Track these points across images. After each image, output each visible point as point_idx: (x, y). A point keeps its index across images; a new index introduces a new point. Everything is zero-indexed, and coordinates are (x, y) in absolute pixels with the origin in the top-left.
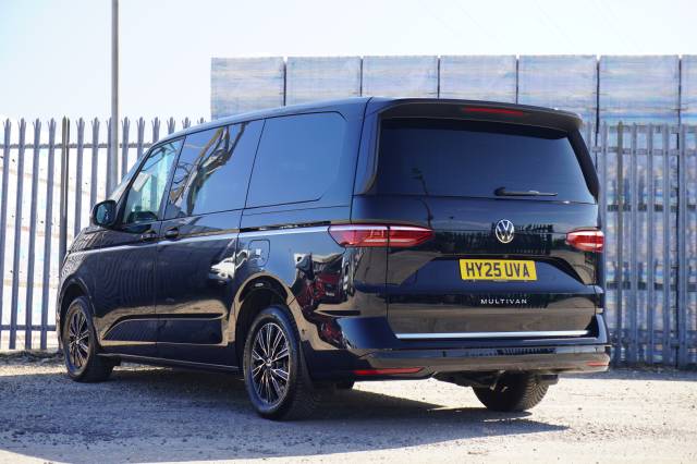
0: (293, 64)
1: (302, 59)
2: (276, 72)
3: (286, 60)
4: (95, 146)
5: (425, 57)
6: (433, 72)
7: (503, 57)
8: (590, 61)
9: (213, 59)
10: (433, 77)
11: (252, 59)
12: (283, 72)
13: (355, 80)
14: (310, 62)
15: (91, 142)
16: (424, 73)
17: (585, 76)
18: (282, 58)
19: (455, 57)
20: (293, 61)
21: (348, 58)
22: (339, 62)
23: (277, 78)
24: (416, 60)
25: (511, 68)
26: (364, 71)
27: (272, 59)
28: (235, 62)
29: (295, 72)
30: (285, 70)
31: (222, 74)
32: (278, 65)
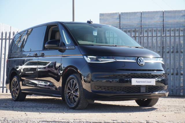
0: (122, 14)
1: (125, 13)
2: (117, 17)
3: (120, 13)
5: (159, 11)
6: (162, 15)
9: (100, 14)
10: (162, 17)
11: (111, 13)
12: (119, 17)
13: (139, 18)
14: (127, 14)
16: (159, 16)
18: (119, 13)
19: (168, 11)
20: (122, 13)
21: (137, 12)
22: (135, 13)
23: (118, 18)
24: (157, 12)
27: (116, 13)
28: (106, 14)
29: (123, 16)
30: (120, 16)
31: (102, 18)
32: (118, 15)
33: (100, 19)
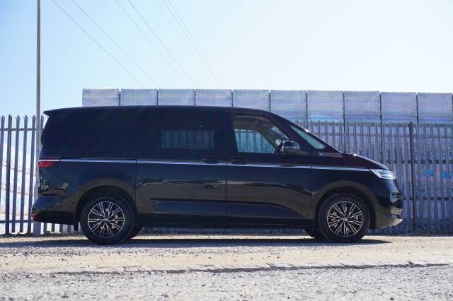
0: (124, 93)
1: (128, 90)
2: (115, 96)
3: (120, 90)
4: (26, 130)
7: (226, 90)
8: (266, 93)
9: (83, 90)
10: (192, 99)
11: (103, 90)
12: (118, 96)
13: (155, 100)
14: (132, 92)
15: (23, 127)
16: (188, 97)
17: (264, 100)
18: (118, 90)
20: (124, 91)
21: (151, 90)
22: (147, 92)
23: (116, 99)
25: (229, 95)
26: (159, 96)
27: (113, 90)
28: (94, 91)
29: (125, 96)
30: (120, 96)
31: (87, 96)
32: (116, 93)
33: (83, 99)
